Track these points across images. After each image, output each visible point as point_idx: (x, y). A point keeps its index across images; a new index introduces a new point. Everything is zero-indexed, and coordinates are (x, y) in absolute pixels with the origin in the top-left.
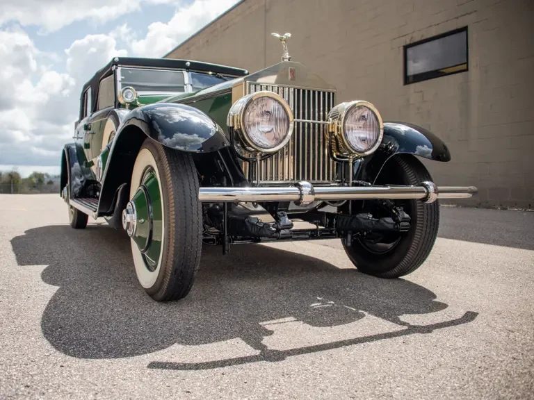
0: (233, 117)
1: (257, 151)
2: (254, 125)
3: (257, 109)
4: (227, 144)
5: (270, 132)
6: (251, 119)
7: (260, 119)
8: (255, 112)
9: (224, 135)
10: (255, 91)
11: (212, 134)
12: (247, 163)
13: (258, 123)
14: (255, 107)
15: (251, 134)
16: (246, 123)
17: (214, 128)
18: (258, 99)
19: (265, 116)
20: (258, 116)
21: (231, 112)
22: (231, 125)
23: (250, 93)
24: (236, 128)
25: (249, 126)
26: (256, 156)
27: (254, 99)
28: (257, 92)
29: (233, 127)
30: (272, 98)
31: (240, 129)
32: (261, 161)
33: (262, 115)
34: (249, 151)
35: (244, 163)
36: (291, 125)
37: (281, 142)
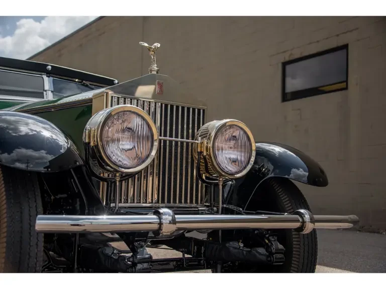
0: (90, 132)
1: (117, 171)
2: (113, 141)
3: (118, 125)
4: (80, 162)
5: (131, 149)
6: (110, 135)
7: (120, 135)
8: (115, 127)
9: (77, 153)
10: (118, 104)
11: (62, 151)
12: (106, 183)
13: (118, 140)
14: (115, 122)
15: (109, 152)
16: (104, 139)
17: (66, 144)
18: (118, 113)
19: (126, 133)
20: (117, 132)
21: (88, 126)
22: (87, 141)
23: (112, 106)
24: (92, 144)
25: (108, 142)
26: (115, 176)
27: (113, 113)
28: (120, 106)
29: (89, 143)
30: (134, 113)
31: (97, 146)
32: (121, 181)
33: (123, 131)
34: (108, 170)
35: (101, 183)
36: (156, 144)
37: (143, 162)
